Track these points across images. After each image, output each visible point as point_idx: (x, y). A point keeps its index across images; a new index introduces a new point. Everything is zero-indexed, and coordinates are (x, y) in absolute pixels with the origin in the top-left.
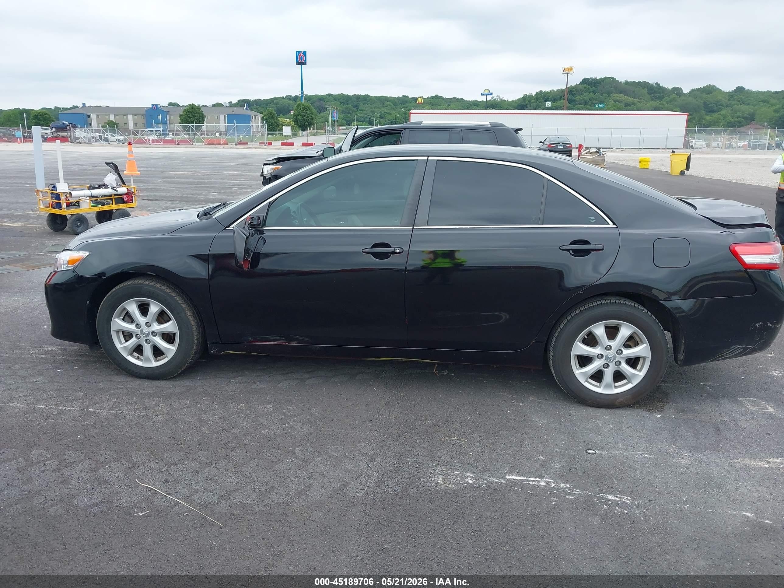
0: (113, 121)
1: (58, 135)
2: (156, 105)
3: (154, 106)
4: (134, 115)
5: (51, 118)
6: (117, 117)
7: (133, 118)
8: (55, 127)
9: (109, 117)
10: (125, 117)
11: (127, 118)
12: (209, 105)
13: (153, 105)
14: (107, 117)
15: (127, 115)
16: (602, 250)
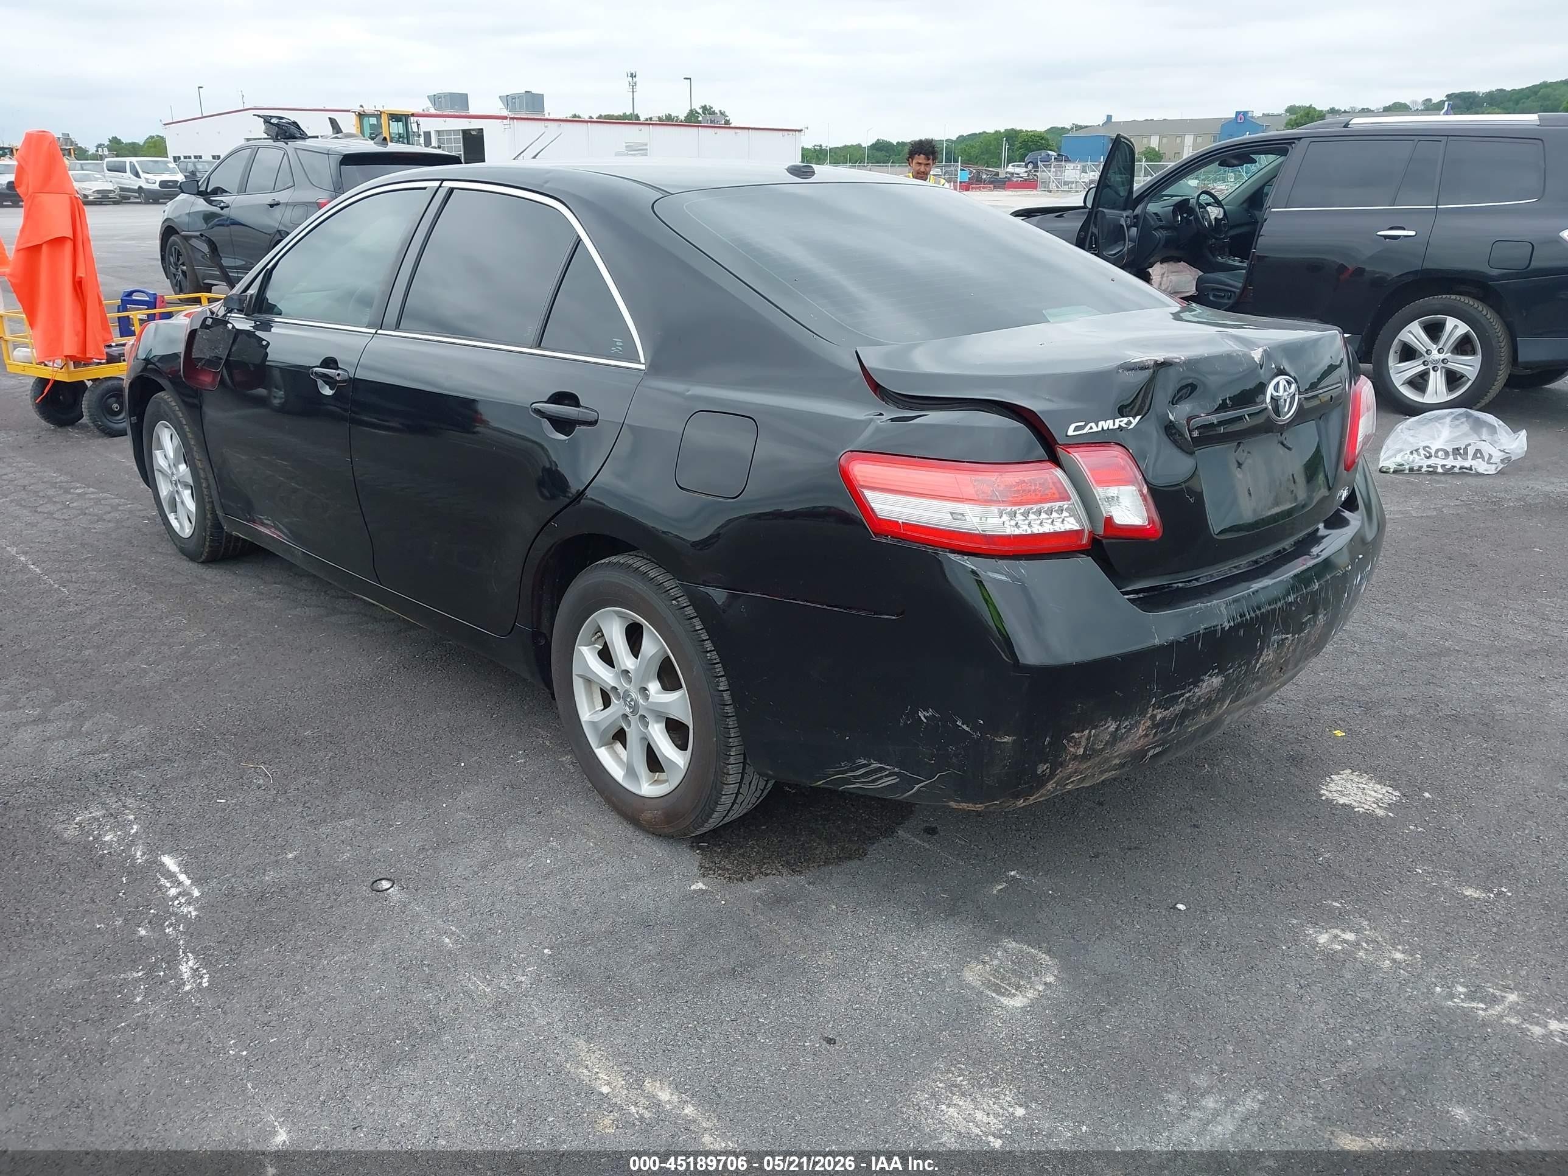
0: (1154, 149)
1: (1035, 177)
2: (1245, 113)
3: (1241, 115)
4: (1196, 136)
5: (1049, 145)
6: (1165, 140)
7: (1195, 140)
8: (1032, 162)
9: (1149, 142)
10: (1179, 140)
11: (1183, 142)
12: (1377, 109)
13: (1238, 113)
14: (1145, 141)
15: (1182, 136)
16: (594, 423)
